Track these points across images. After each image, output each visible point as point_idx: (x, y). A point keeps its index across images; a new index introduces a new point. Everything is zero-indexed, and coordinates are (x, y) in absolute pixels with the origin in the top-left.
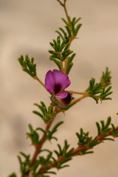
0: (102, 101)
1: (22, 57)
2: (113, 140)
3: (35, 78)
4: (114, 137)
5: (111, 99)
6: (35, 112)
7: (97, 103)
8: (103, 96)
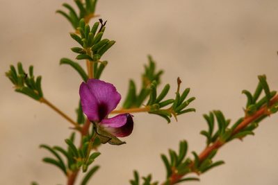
0: (177, 117)
1: (13, 68)
2: (197, 179)
3: (41, 102)
4: (199, 174)
5: (194, 110)
6: (47, 160)
7: (169, 121)
8: (178, 109)
